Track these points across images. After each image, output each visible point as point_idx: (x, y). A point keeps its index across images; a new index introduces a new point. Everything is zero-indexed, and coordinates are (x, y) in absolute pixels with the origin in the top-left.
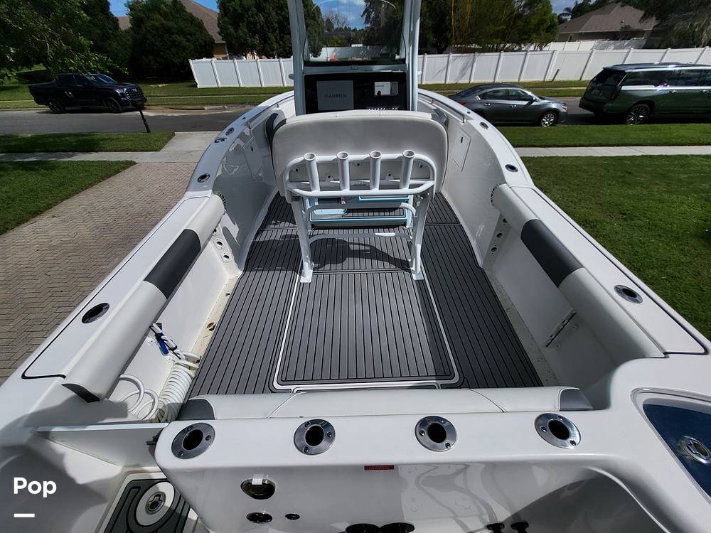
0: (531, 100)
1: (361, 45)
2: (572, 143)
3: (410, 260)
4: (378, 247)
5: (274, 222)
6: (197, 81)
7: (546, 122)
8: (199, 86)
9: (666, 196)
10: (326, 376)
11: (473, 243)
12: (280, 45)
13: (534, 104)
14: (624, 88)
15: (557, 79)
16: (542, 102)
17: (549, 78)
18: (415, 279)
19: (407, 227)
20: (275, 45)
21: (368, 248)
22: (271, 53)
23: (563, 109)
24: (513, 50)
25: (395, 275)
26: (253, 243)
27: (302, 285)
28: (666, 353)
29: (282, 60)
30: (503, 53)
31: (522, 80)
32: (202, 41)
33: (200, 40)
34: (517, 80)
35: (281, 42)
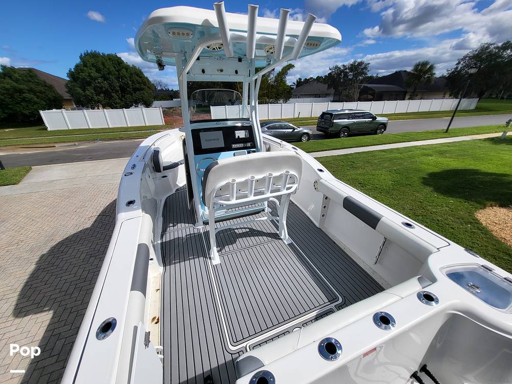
0: (294, 129)
2: (321, 150)
3: (278, 232)
4: (254, 228)
5: (171, 225)
6: (47, 126)
7: (304, 139)
8: (49, 129)
9: (374, 172)
10: (264, 327)
11: (308, 214)
13: (296, 130)
14: (335, 121)
15: (301, 117)
16: (299, 129)
17: (296, 116)
18: (286, 243)
19: (266, 211)
21: (248, 230)
22: (115, 105)
23: (310, 132)
24: (274, 103)
25: (273, 244)
26: (162, 243)
27: (215, 267)
28: (438, 249)
29: (125, 110)
30: (270, 105)
31: (283, 118)
32: (51, 97)
33: (49, 96)
34: (280, 118)
35: (123, 99)
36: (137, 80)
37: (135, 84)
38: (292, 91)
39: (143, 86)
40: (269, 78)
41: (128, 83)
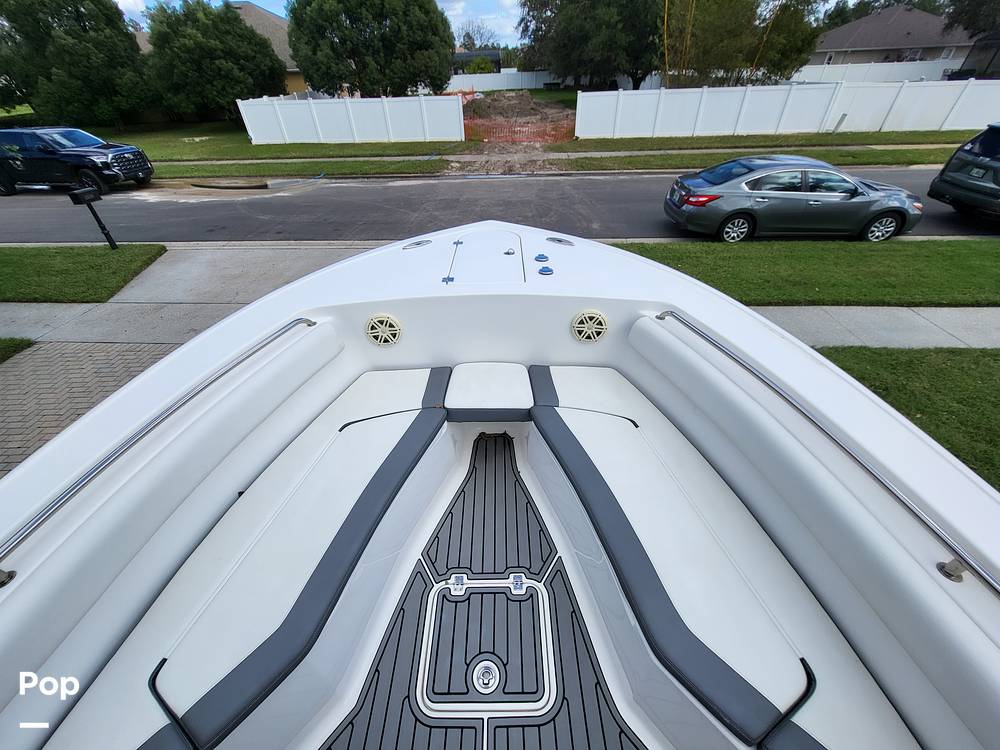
0: (852, 192)
1: (515, 70)
6: (251, 133)
7: (878, 232)
8: (254, 142)
13: (858, 199)
15: (843, 129)
23: (914, 208)
29: (385, 99)
32: (265, 68)
33: (263, 67)
35: (387, 71)
36: (418, 21)
37: (414, 32)
39: (430, 36)
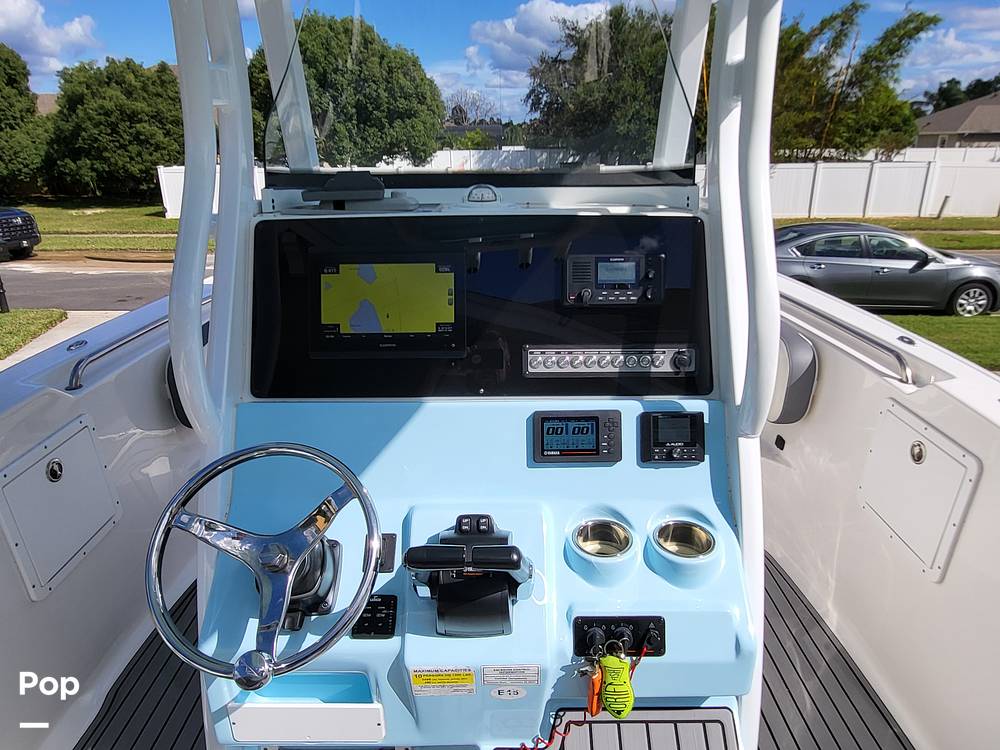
1: (522, 148)
8: (168, 216)
12: (355, 143)
20: (347, 144)
22: (338, 157)
24: (839, 160)
30: (821, 165)
31: (870, 214)
34: (860, 215)
36: (402, 88)
37: (396, 101)
38: (919, 122)
39: (415, 104)
40: (831, 73)
41: (378, 96)
